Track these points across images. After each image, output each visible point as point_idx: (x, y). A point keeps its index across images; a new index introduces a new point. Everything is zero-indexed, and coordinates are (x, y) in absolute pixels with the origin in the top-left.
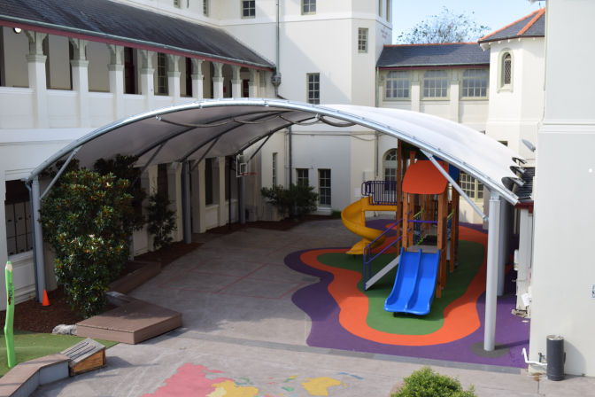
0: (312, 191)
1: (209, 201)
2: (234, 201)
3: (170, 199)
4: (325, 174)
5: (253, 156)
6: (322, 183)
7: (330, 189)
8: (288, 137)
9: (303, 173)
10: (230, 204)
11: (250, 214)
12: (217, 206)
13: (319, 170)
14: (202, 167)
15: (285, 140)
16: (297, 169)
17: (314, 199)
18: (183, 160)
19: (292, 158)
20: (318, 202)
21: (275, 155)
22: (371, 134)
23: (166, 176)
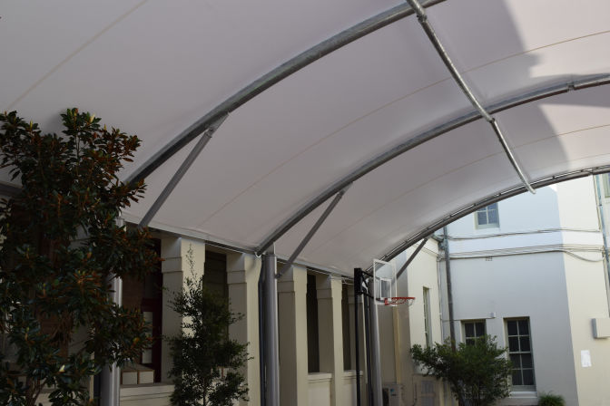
1: (314, 367)
3: (233, 308)
4: (519, 328)
6: (513, 344)
7: (529, 356)
8: (444, 264)
9: (476, 327)
11: (391, 398)
12: (329, 376)
13: (505, 319)
14: (300, 280)
15: (439, 270)
16: (462, 322)
18: (264, 251)
19: (454, 302)
20: (509, 380)
21: (426, 290)
22: (596, 250)
23: (226, 287)
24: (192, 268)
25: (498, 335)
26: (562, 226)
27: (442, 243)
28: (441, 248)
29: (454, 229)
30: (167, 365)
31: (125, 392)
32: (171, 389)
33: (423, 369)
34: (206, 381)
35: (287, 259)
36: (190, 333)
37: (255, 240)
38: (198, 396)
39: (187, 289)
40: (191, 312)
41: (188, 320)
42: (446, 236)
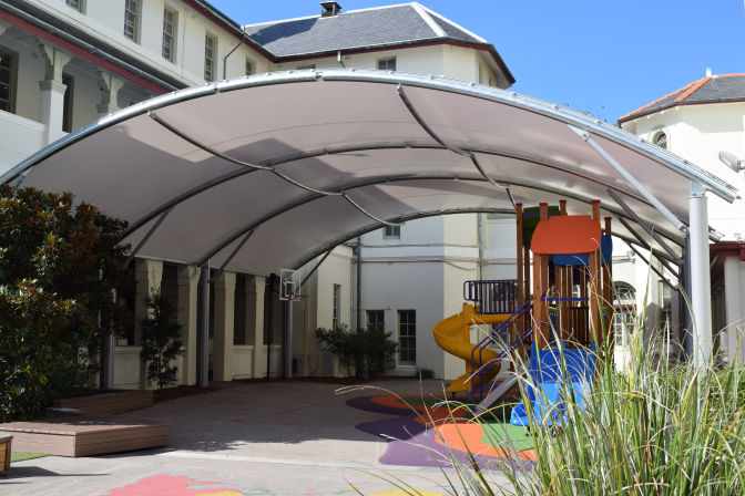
0: (389, 339)
1: (240, 338)
2: (276, 346)
4: (408, 317)
5: (306, 280)
6: (403, 330)
7: (415, 339)
8: (356, 266)
9: (377, 316)
10: (269, 350)
11: (299, 366)
12: (251, 347)
13: (398, 311)
14: (230, 282)
15: (352, 270)
16: (368, 311)
17: (392, 351)
18: (202, 264)
19: (362, 296)
20: (397, 356)
21: (337, 287)
22: (472, 261)
23: (176, 287)
24: (154, 280)
25: (392, 325)
26: (446, 241)
27: (356, 249)
28: (355, 253)
29: (366, 238)
30: (138, 335)
31: (117, 349)
32: (140, 349)
33: (324, 344)
34: (161, 346)
35: (218, 268)
36: (152, 317)
37: (197, 257)
38: (156, 352)
39: (150, 294)
40: (153, 306)
41: (151, 310)
42: (359, 244)
